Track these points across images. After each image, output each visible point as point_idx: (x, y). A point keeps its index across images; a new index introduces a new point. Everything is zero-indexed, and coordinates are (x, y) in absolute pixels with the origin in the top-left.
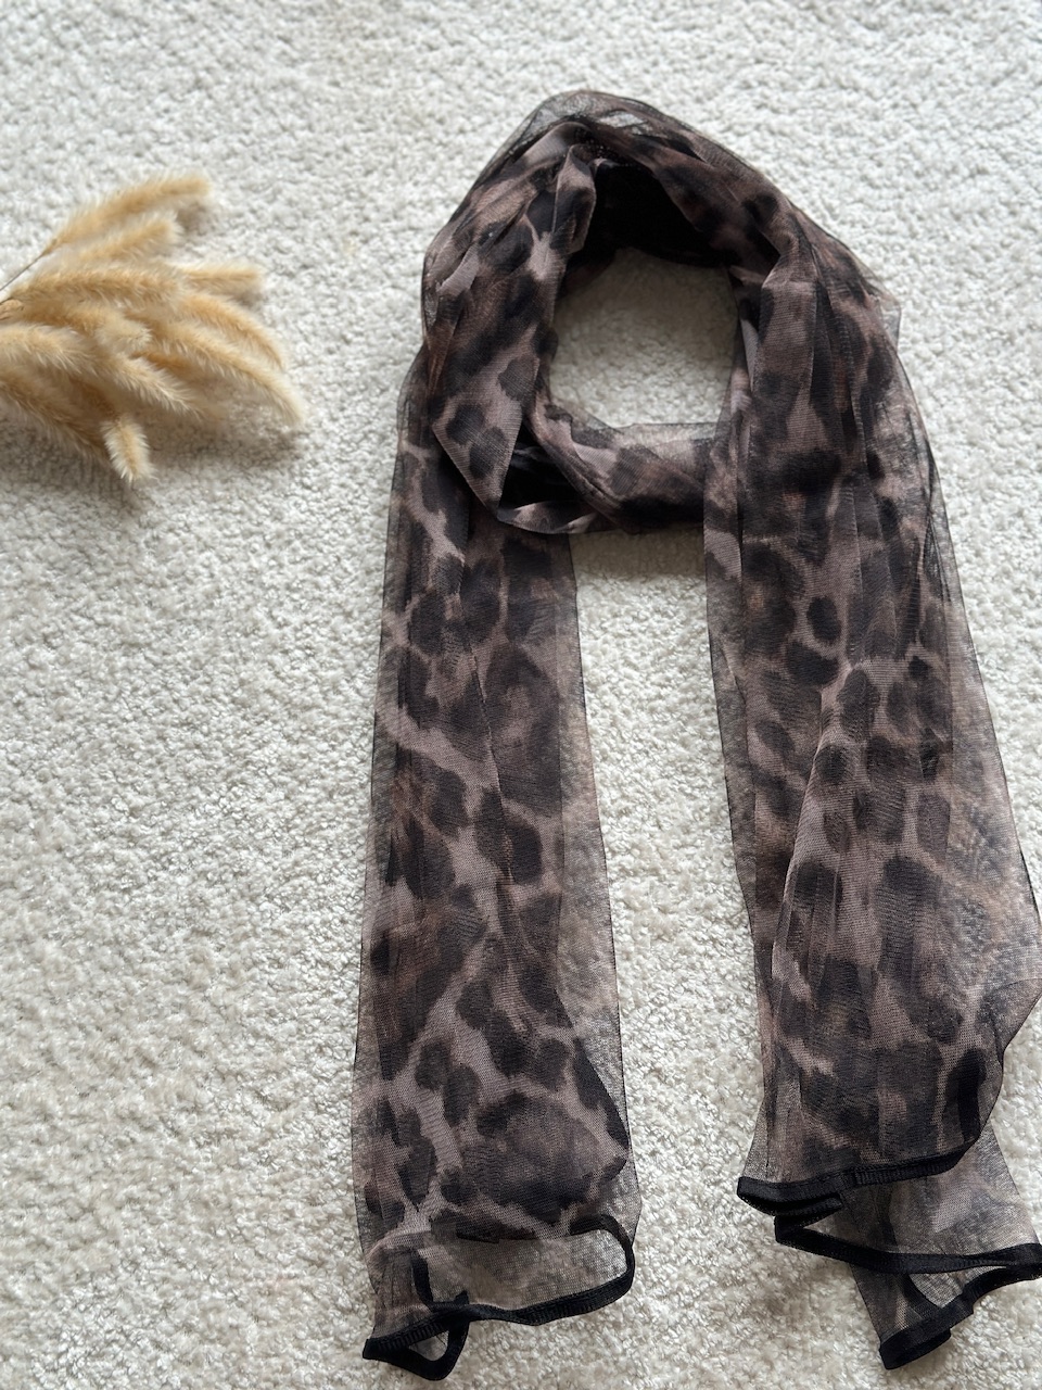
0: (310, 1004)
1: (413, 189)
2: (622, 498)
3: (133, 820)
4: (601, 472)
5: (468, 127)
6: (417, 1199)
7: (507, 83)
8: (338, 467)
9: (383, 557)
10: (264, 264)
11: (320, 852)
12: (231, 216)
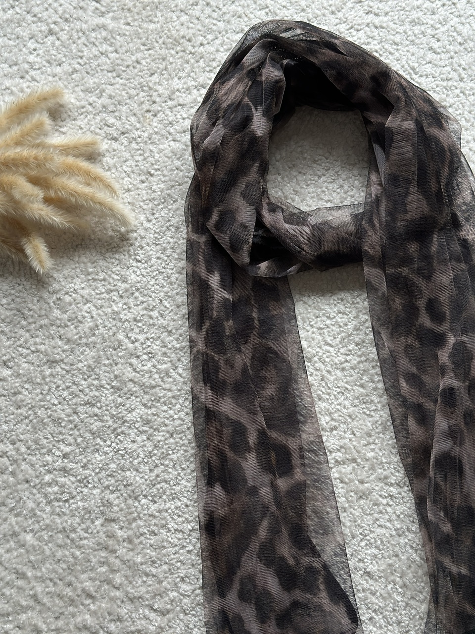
1: (178, 81)
2: (316, 253)
3: (66, 461)
4: (303, 240)
5: (205, 42)
7: (224, 13)
8: (154, 248)
9: (185, 297)
10: (100, 135)
11: (170, 468)
12: (78, 108)
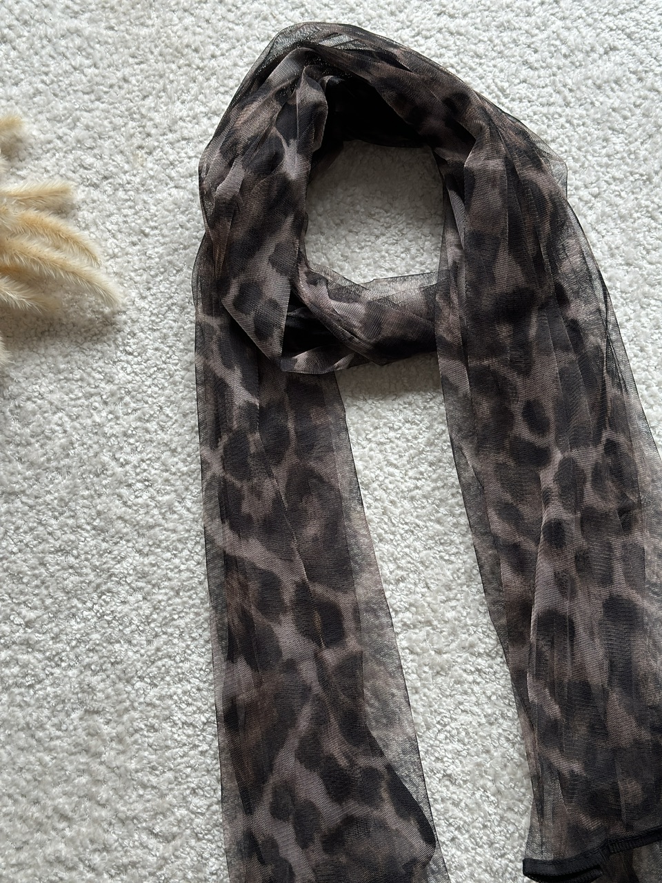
0: (182, 757)
1: (181, 106)
2: (373, 341)
3: (29, 631)
4: (355, 323)
5: (218, 53)
7: (244, 14)
8: (153, 335)
9: (195, 402)
10: (73, 180)
11: (175, 638)
12: (42, 143)
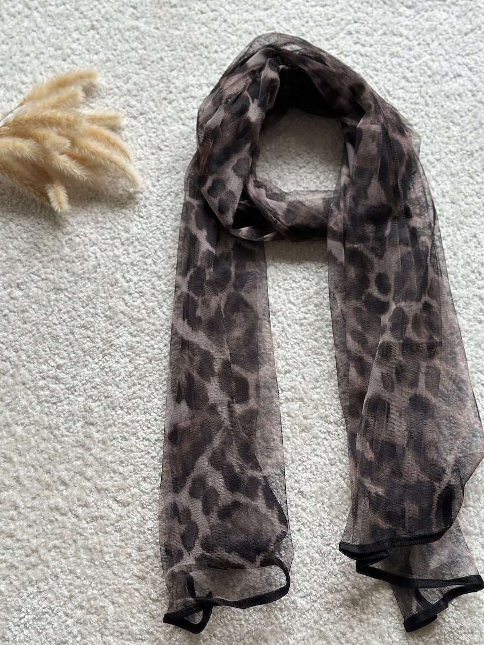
0: (140, 458)
1: (193, 78)
2: (290, 224)
3: (58, 371)
4: (280, 213)
5: (219, 50)
6: (189, 549)
7: (238, 30)
8: (156, 208)
9: (176, 251)
10: (122, 112)
11: (145, 387)
12: (107, 89)
